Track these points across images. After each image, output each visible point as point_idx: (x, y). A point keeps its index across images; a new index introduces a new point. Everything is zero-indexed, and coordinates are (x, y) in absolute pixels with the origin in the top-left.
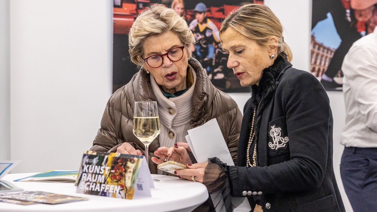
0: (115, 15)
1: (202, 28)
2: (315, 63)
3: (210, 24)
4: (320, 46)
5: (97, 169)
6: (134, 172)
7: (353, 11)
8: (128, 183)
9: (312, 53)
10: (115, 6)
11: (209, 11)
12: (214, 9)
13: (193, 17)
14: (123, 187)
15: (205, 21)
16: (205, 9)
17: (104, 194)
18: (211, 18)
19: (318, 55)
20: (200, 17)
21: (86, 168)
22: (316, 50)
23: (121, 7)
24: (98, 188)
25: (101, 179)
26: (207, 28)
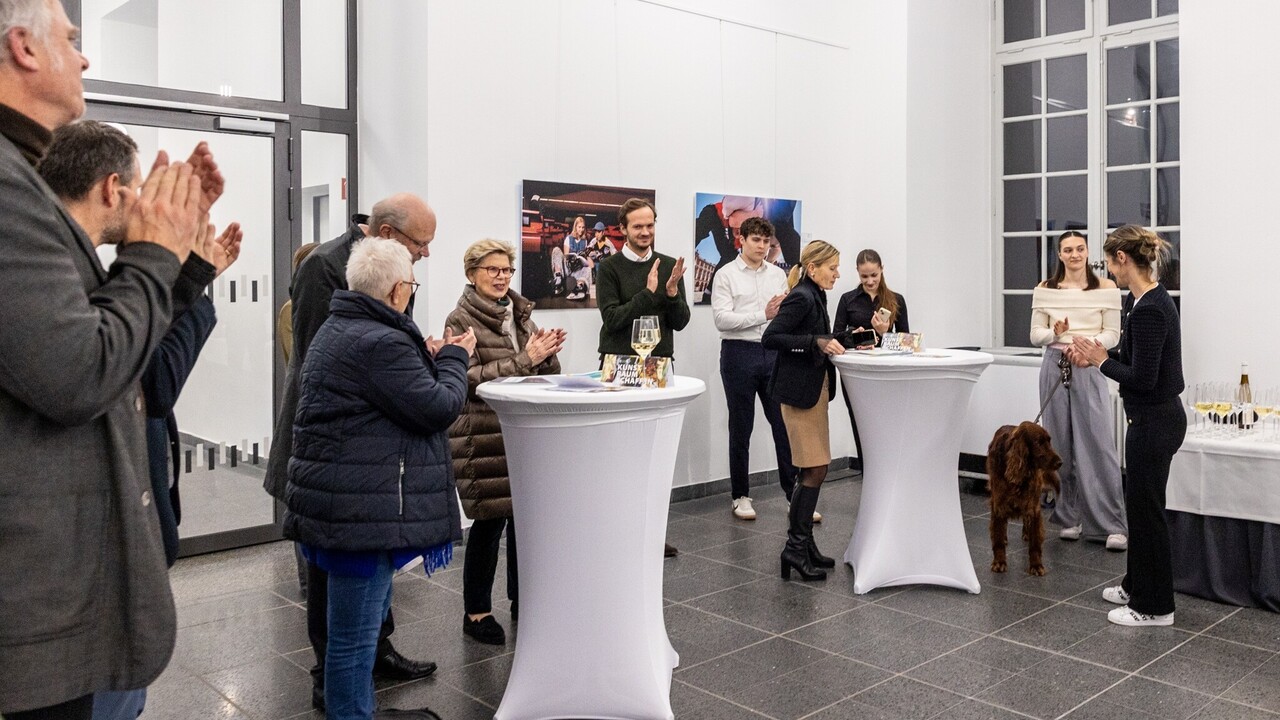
0: (524, 234)
1: (600, 246)
2: (699, 278)
3: (608, 242)
4: (703, 262)
5: (630, 367)
6: (664, 368)
7: (731, 229)
8: (660, 376)
9: (696, 268)
10: (524, 225)
11: (607, 229)
12: (611, 228)
13: (593, 236)
14: (656, 379)
15: (603, 239)
16: (604, 228)
17: (638, 385)
18: (609, 236)
19: (701, 270)
20: (599, 235)
21: (620, 367)
22: (699, 266)
23: (529, 226)
24: (632, 381)
25: (635, 374)
26: (605, 246)
